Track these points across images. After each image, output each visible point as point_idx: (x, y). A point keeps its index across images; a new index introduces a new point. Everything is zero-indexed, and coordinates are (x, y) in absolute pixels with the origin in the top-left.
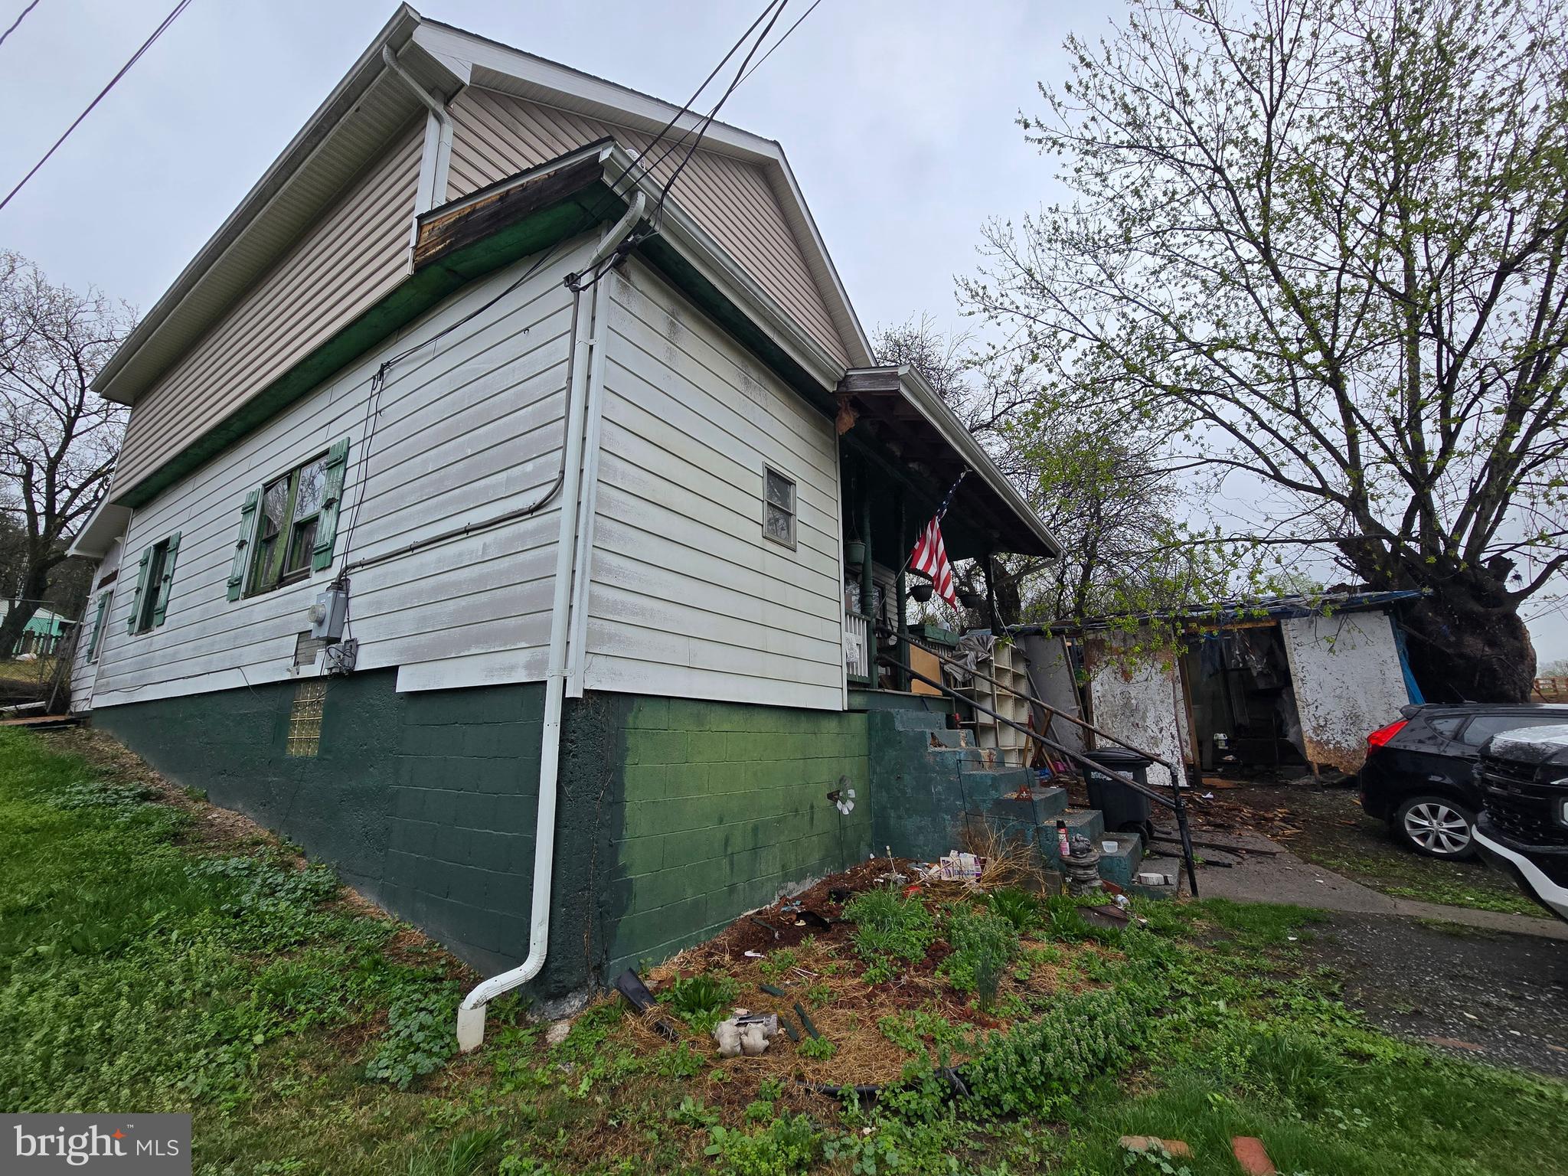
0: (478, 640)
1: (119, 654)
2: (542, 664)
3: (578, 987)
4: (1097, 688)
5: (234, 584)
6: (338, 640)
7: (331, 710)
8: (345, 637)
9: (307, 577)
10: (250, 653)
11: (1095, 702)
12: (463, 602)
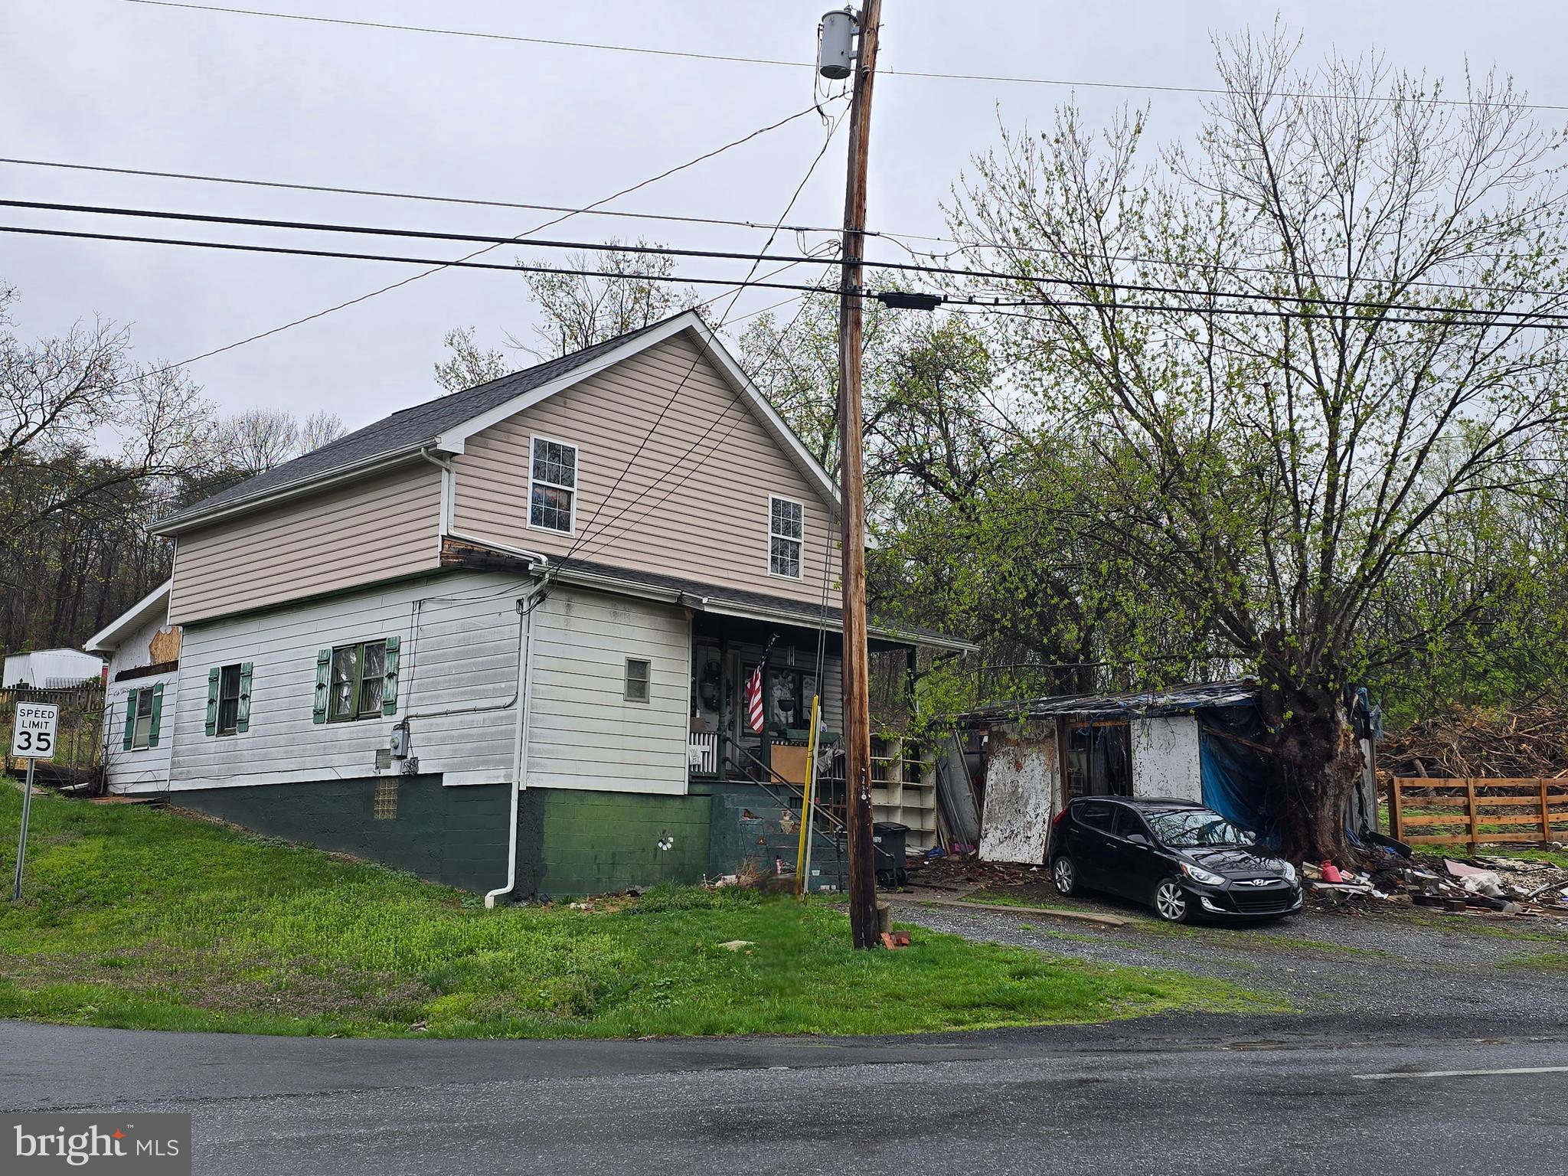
0: (483, 763)
1: (197, 749)
2: (510, 776)
3: (526, 899)
4: (992, 777)
5: (318, 713)
6: (405, 757)
7: (401, 794)
8: (409, 756)
9: (379, 717)
10: (337, 759)
11: (988, 789)
12: (475, 745)
